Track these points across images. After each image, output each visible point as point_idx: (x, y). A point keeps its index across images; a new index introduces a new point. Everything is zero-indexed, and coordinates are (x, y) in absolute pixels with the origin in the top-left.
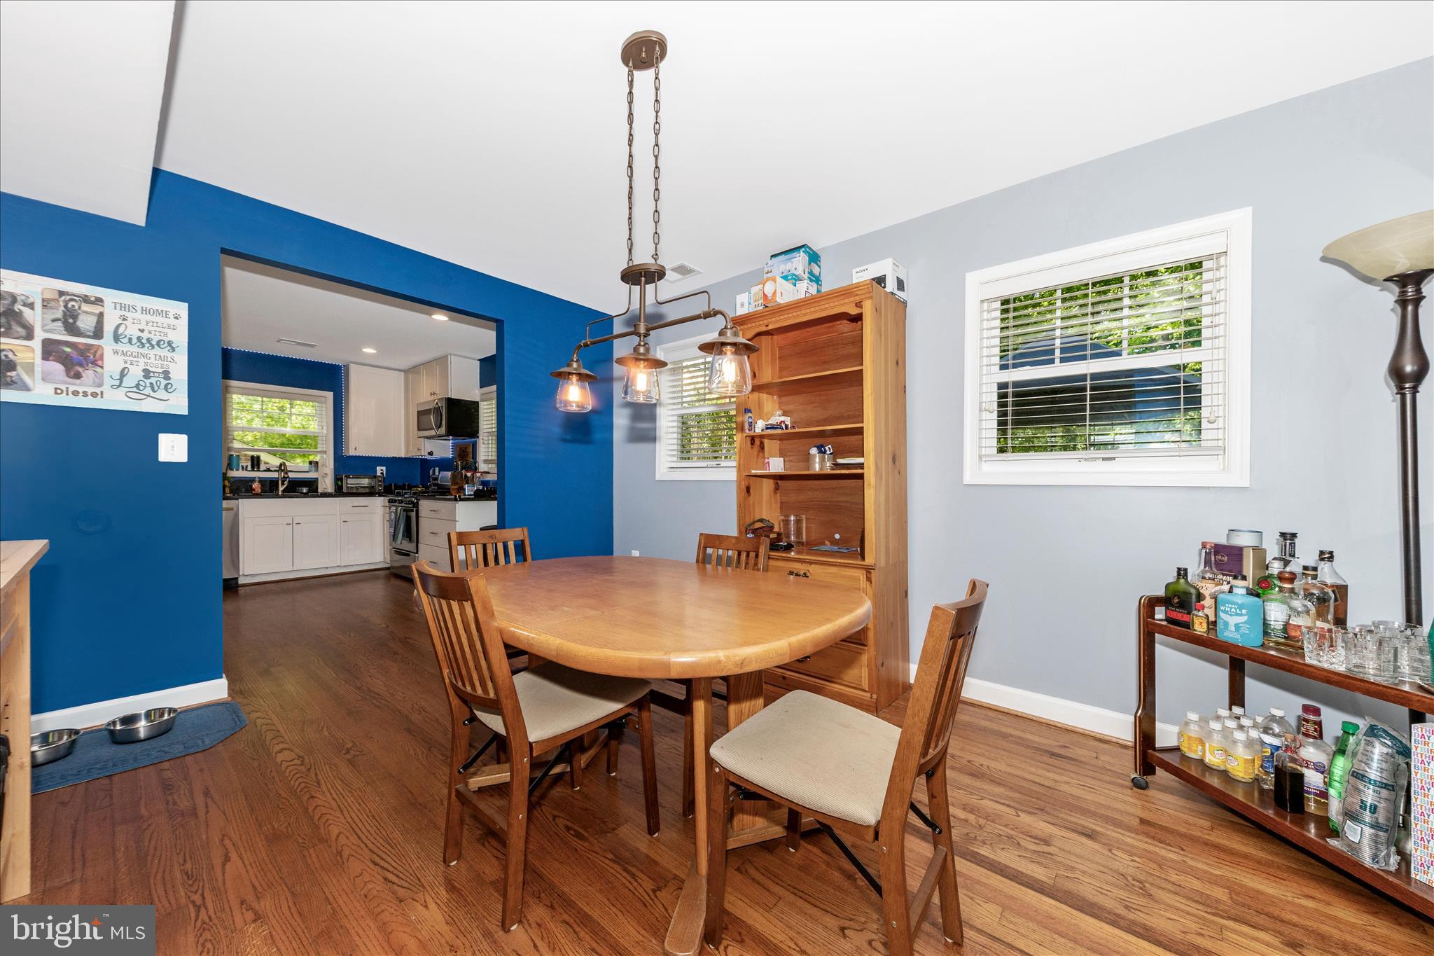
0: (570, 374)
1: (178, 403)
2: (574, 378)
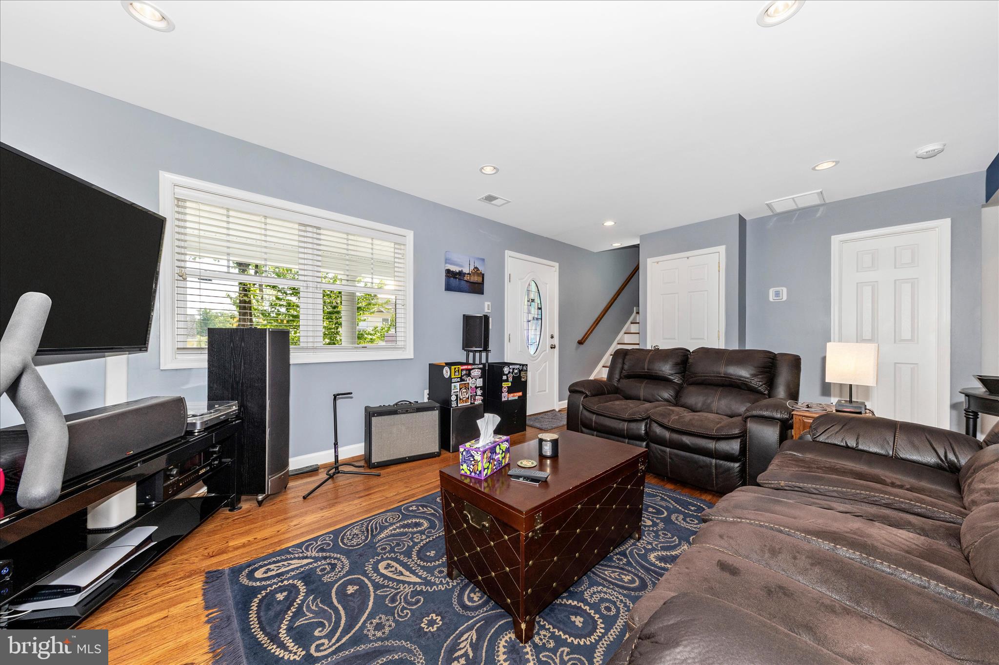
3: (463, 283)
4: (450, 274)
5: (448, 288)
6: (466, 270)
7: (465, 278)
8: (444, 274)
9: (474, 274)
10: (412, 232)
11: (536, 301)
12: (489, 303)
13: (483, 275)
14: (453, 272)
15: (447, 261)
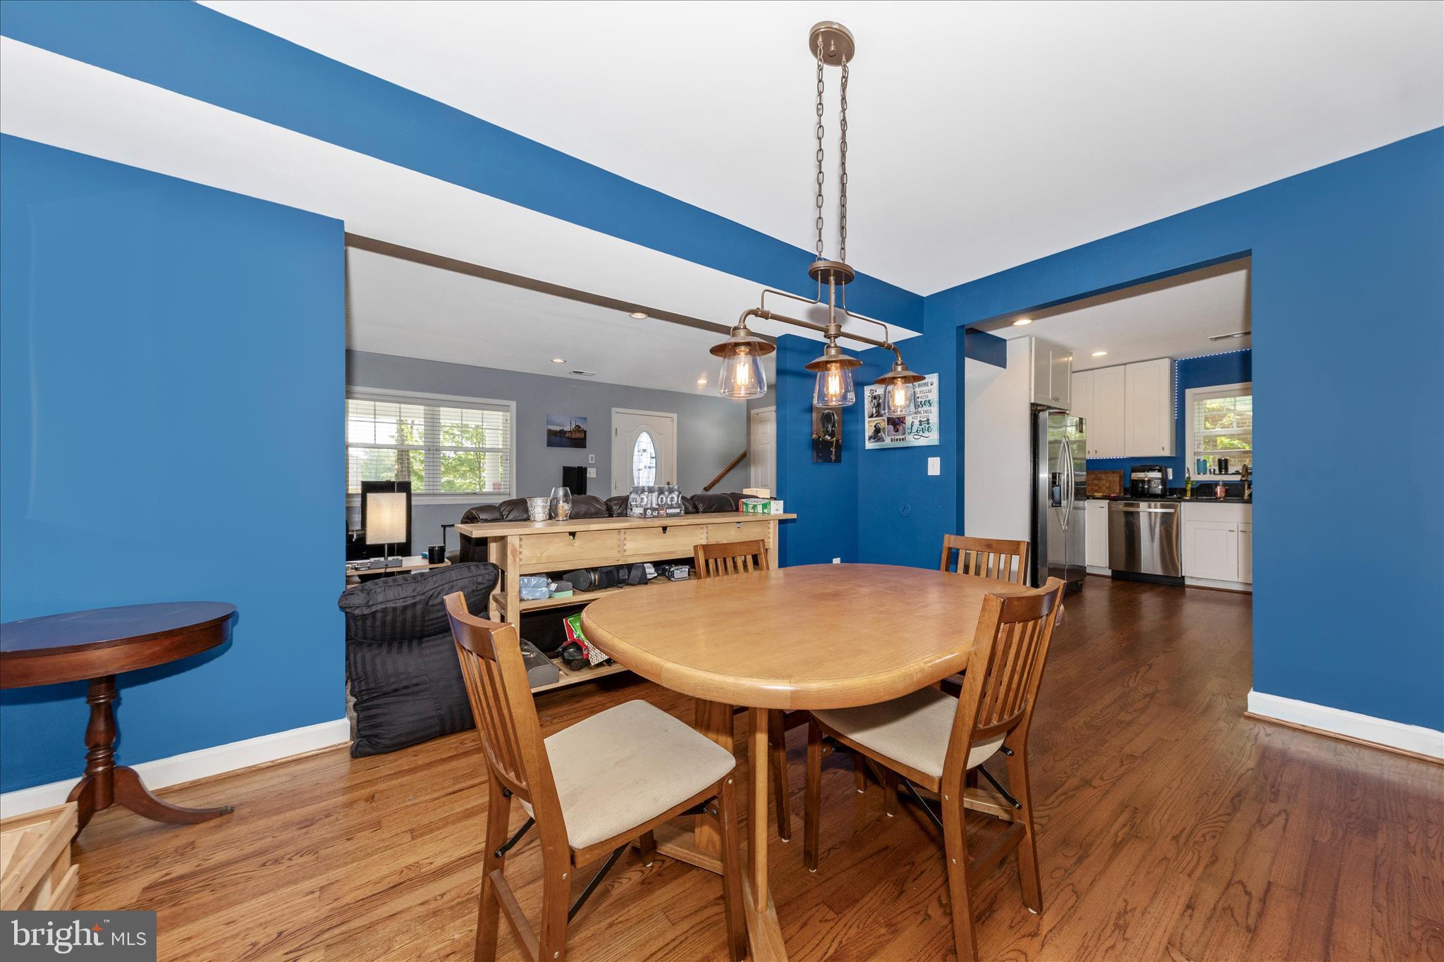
0: (894, 378)
1: (932, 438)
2: (899, 382)
3: (564, 439)
4: (551, 433)
5: (550, 444)
6: (567, 429)
7: (566, 436)
8: (546, 433)
9: (575, 431)
10: (515, 402)
11: (648, 450)
12: (593, 456)
13: (585, 431)
14: (553, 431)
15: (548, 423)
